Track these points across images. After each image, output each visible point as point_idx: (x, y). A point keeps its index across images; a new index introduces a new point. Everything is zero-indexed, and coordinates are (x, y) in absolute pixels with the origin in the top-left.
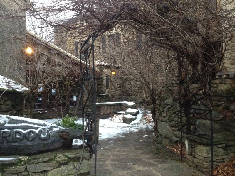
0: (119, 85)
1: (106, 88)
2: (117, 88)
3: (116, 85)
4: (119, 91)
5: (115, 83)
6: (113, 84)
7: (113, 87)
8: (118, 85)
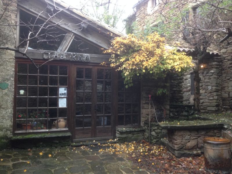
0: (214, 88)
1: (190, 93)
2: (211, 93)
3: (210, 88)
4: (216, 97)
5: (206, 84)
6: (203, 86)
7: (204, 91)
8: (212, 86)
